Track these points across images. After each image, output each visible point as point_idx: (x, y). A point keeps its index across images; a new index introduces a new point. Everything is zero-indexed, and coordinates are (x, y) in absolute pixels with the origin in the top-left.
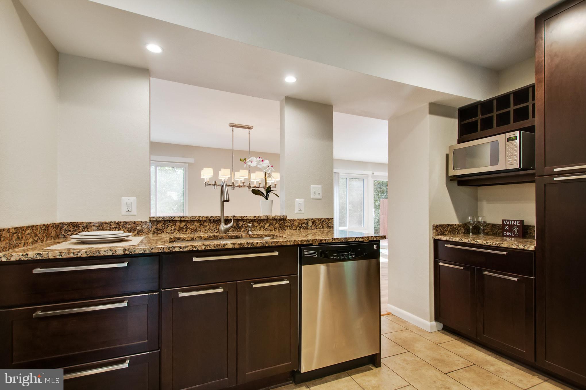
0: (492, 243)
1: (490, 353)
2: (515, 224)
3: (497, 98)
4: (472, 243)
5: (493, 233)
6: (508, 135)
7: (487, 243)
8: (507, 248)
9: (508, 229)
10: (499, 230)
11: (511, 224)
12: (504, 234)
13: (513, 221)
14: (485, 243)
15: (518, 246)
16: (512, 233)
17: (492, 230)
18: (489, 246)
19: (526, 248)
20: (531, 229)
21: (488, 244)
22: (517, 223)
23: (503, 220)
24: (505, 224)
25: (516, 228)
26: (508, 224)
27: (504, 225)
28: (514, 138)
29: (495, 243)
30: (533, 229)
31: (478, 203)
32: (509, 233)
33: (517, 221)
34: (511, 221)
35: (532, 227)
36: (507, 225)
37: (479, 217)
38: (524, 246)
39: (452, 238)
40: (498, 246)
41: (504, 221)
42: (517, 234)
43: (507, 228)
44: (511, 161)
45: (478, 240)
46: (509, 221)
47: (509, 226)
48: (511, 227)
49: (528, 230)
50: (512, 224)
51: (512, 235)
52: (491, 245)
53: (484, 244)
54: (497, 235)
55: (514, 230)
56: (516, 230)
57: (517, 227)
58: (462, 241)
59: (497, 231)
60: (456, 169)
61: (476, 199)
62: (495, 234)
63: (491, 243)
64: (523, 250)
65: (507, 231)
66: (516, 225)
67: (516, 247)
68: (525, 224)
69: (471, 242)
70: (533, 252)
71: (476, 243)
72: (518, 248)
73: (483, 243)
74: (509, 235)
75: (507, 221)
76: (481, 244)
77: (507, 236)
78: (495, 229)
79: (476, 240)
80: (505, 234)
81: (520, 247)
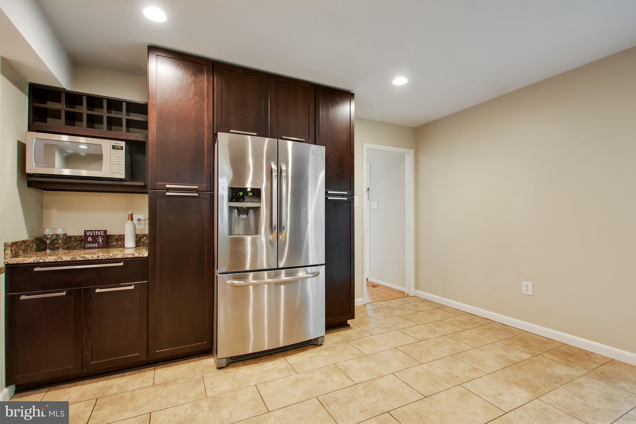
0: (105, 256)
1: (96, 380)
2: (99, 234)
3: (88, 96)
4: (77, 260)
5: (68, 247)
6: (114, 143)
7: (98, 257)
8: (122, 258)
9: (91, 240)
10: (75, 242)
11: (94, 234)
12: (86, 247)
13: (97, 232)
14: (95, 257)
15: (133, 255)
16: (96, 244)
17: (66, 244)
18: (100, 260)
19: (141, 255)
20: (111, 238)
21: (100, 258)
22: (102, 233)
23: (85, 231)
24: (88, 235)
25: (100, 239)
26: (91, 234)
27: (86, 236)
28: (119, 147)
29: (108, 255)
30: (113, 238)
31: (44, 212)
32: (92, 244)
33: (102, 231)
34: (94, 232)
35: (112, 237)
36: (90, 236)
37: (44, 229)
38: (139, 254)
39: (43, 258)
40: (112, 258)
41: (87, 232)
42: (101, 245)
43: (89, 239)
44: (116, 169)
45: (85, 256)
46: (92, 232)
47: (93, 237)
48: (95, 238)
49: (108, 240)
50: (96, 235)
51: (96, 246)
52: (103, 258)
53: (94, 259)
54: (73, 249)
55: (98, 240)
56: (101, 241)
57: (102, 237)
58: (62, 260)
59: (72, 244)
60: (39, 165)
61: (42, 206)
62: (69, 247)
63: (103, 257)
64: (138, 257)
65: (90, 242)
66: (101, 235)
67: (131, 256)
68: (108, 233)
69: (75, 259)
70: (146, 258)
71: (83, 259)
72: (134, 257)
73: (92, 258)
74: (92, 246)
75: (90, 232)
76: (91, 259)
77: (89, 248)
78: (70, 241)
79: (83, 256)
80: (88, 245)
81: (135, 255)
